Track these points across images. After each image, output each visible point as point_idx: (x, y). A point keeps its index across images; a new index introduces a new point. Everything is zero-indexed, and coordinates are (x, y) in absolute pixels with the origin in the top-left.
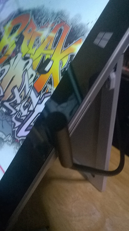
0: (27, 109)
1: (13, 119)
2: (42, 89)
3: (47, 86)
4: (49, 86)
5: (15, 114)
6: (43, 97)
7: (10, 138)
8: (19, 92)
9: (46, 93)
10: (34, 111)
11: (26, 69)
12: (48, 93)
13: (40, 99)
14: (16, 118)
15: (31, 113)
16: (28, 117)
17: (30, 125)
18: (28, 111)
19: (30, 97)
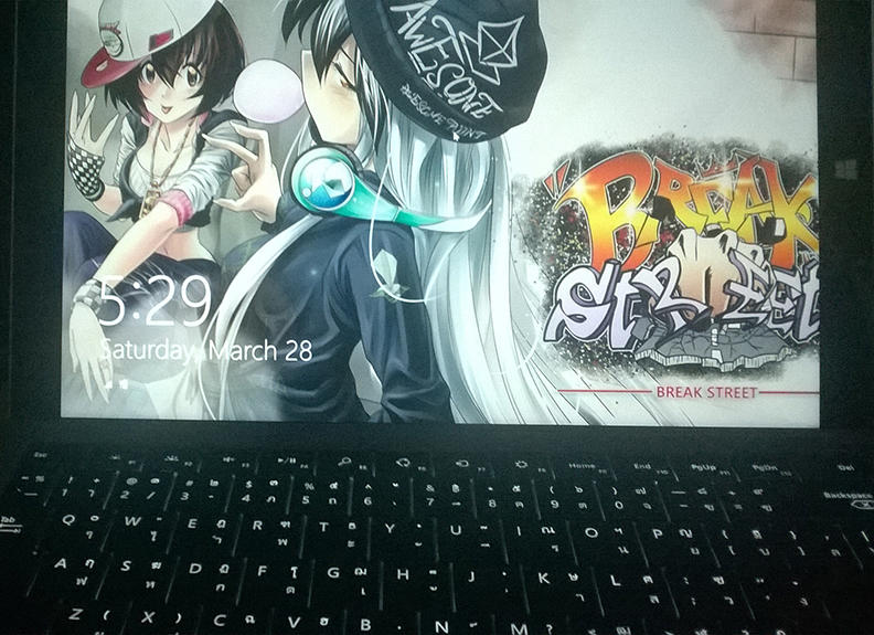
0: (788, 299)
1: (771, 325)
2: (794, 261)
3: (800, 256)
4: (805, 254)
5: (767, 318)
6: (806, 271)
7: (788, 351)
8: (746, 286)
9: (807, 264)
10: (803, 295)
11: (731, 249)
12: (811, 261)
13: (801, 277)
14: (774, 321)
15: (801, 299)
16: (799, 308)
17: (812, 315)
18: (793, 300)
19: (778, 282)
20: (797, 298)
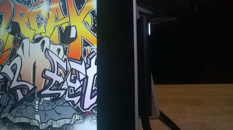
0: (77, 80)
1: (67, 99)
2: (81, 54)
3: (85, 49)
4: (88, 48)
5: (65, 93)
6: (89, 60)
8: (54, 72)
9: (89, 55)
10: (87, 77)
11: (46, 49)
12: (91, 53)
13: (85, 64)
14: (69, 96)
15: (86, 80)
16: (84, 86)
17: (92, 91)
18: (80, 81)
19: (72, 69)
20: (83, 79)
